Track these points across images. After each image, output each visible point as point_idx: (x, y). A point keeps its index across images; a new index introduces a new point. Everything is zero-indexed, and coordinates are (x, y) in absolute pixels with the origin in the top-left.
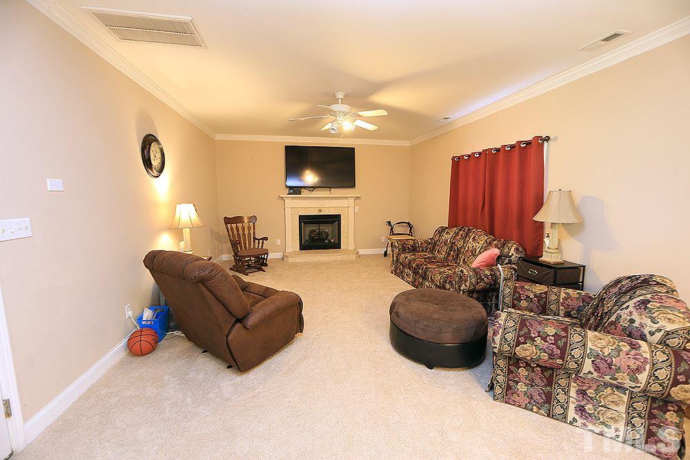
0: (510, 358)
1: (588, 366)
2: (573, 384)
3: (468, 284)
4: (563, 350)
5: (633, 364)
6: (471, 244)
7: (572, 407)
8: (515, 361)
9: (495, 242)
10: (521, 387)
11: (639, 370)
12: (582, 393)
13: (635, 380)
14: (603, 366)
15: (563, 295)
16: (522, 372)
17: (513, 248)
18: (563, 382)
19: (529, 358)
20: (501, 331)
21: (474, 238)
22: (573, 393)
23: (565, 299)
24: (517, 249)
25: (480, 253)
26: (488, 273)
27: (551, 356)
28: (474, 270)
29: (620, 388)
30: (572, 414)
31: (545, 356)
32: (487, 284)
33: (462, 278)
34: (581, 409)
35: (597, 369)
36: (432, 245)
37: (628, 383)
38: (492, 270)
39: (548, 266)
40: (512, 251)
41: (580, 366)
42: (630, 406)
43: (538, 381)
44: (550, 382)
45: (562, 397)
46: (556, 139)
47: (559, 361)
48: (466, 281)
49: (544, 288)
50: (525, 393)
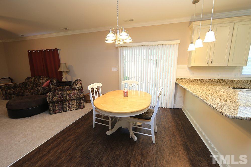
0: (53, 103)
1: (67, 97)
2: (67, 103)
3: (41, 92)
4: (62, 96)
5: (74, 94)
6: (41, 81)
7: (68, 107)
8: (54, 102)
9: (49, 79)
10: (57, 108)
11: (75, 94)
12: (69, 104)
13: (75, 96)
14: (70, 96)
15: (66, 87)
16: (56, 105)
17: (55, 80)
18: (65, 103)
19: (56, 100)
20: (48, 96)
21: (42, 79)
22: (67, 105)
23: (66, 88)
24: (56, 80)
25: (45, 83)
26: (47, 87)
27: (61, 98)
28: (43, 88)
29: (74, 99)
30: (68, 109)
31: (59, 98)
32: (48, 91)
33: (38, 91)
34: (69, 107)
35: (69, 97)
36: (25, 84)
37: (74, 98)
38: (49, 87)
39: (63, 82)
40: (55, 81)
41: (66, 97)
42: (76, 102)
43: (60, 105)
44: (63, 104)
45: (65, 107)
46: (61, 50)
47: (62, 98)
48: (40, 91)
49: (62, 87)
50: (58, 109)
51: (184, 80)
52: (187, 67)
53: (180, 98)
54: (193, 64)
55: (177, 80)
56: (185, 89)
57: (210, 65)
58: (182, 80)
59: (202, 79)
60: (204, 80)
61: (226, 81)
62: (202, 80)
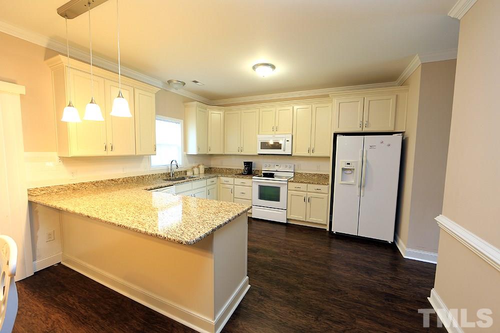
51: (56, 190)
52: (57, 158)
53: (51, 237)
54: (74, 152)
55: (30, 192)
56: (59, 211)
57: (110, 153)
58: (48, 191)
59: (98, 180)
60: (102, 182)
61: (136, 178)
62: (97, 182)
